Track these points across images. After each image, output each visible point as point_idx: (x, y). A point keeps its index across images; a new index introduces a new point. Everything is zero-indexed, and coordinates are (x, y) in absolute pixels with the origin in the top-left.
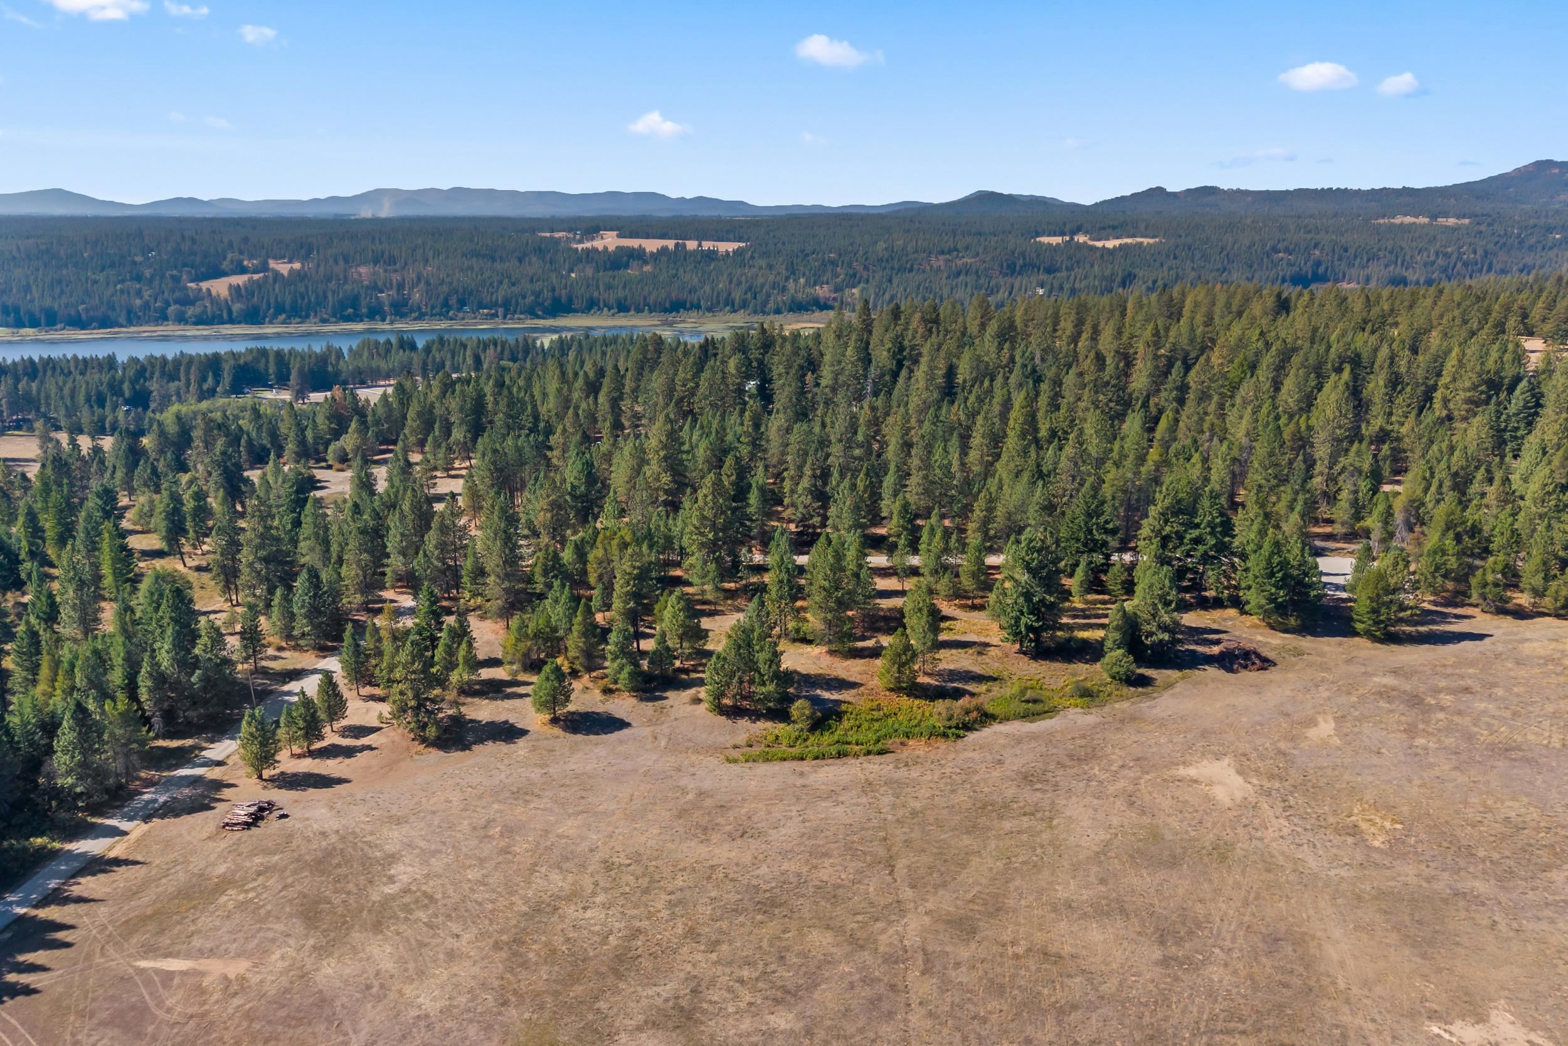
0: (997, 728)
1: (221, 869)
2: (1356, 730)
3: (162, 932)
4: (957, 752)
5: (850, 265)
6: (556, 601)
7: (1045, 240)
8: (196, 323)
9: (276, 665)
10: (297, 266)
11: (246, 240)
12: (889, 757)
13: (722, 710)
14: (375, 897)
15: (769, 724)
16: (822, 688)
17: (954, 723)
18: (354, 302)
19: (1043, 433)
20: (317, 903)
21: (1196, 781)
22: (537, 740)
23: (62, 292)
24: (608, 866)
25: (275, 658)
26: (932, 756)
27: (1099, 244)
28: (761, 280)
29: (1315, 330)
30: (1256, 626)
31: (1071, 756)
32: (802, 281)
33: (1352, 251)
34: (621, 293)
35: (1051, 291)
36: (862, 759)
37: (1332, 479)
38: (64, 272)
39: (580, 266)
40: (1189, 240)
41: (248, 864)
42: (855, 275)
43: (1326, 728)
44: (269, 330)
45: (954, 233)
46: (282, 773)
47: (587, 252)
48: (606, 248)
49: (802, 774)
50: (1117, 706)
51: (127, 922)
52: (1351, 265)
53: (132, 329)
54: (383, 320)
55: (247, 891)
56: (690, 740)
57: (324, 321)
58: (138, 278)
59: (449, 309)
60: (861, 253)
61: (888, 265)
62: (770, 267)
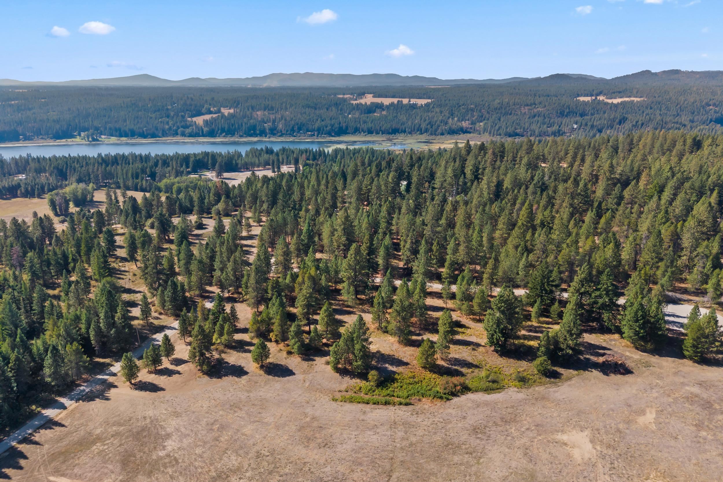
0: (470, 396)
1: (98, 431)
2: (667, 420)
3: (64, 462)
4: (445, 408)
5: (480, 111)
6: (274, 305)
7: (582, 99)
8: (189, 136)
9: (156, 322)
10: (232, 111)
11: (213, 99)
12: (410, 407)
13: (337, 370)
14: (154, 457)
15: (358, 381)
16: (389, 364)
17: (447, 391)
18: (254, 128)
19: (537, 222)
20: (130, 456)
21: (566, 444)
22: (252, 376)
23: (138, 122)
24: (258, 455)
25: (157, 318)
26: (431, 409)
27: (610, 101)
28: (435, 119)
29: (701, 167)
30: (627, 346)
31: (502, 419)
32: (456, 119)
34: (370, 125)
35: (581, 126)
36: (397, 407)
37: (691, 259)
38: (140, 113)
39: (353, 112)
40: (660, 99)
41: (110, 430)
42: (482, 116)
43: (650, 417)
44: (218, 140)
45: (535, 95)
46: (140, 381)
47: (357, 105)
48: (366, 103)
49: (365, 413)
50: (537, 389)
51: (53, 454)
53: (164, 139)
54: (266, 136)
55: (104, 445)
56: (320, 384)
57: (241, 136)
58: (168, 116)
59: (294, 132)
60: (487, 105)
61: (500, 111)
62: (441, 112)
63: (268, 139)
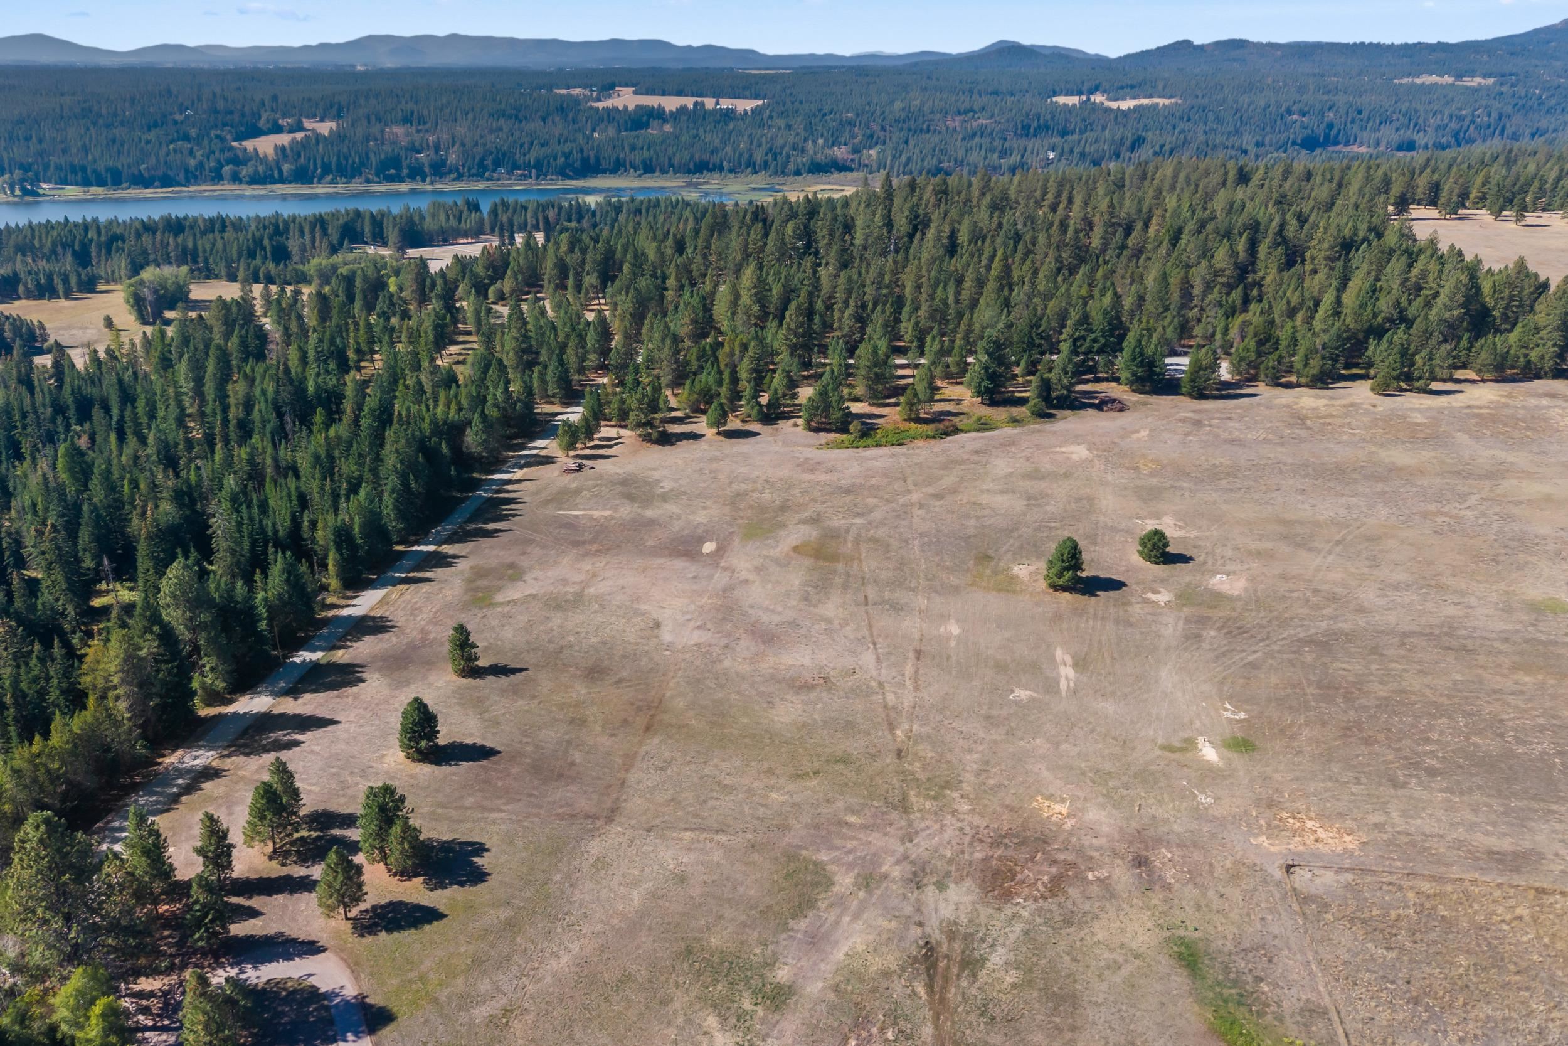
0: (963, 434)
2: (1159, 434)
4: (940, 444)
5: (867, 125)
7: (1062, 100)
8: (250, 183)
10: (333, 125)
12: (904, 447)
13: (811, 429)
14: (658, 492)
15: (838, 434)
16: (866, 419)
17: (939, 433)
18: (395, 162)
21: (1064, 453)
22: (713, 440)
23: (120, 152)
24: (767, 482)
26: (926, 445)
27: (1114, 105)
28: (780, 141)
30: (1123, 390)
31: (1000, 445)
32: (821, 141)
33: (1365, 114)
34: (646, 154)
35: (1061, 155)
36: (889, 447)
38: (114, 131)
39: (602, 126)
40: (1206, 101)
42: (872, 136)
43: (1143, 434)
44: (320, 189)
45: (971, 92)
47: (607, 110)
48: (626, 107)
50: (1031, 426)
52: (1363, 129)
53: (192, 188)
54: (424, 180)
56: (793, 441)
57: (368, 181)
58: (186, 138)
59: (485, 168)
60: (878, 113)
61: (905, 126)
62: (789, 127)
63: (429, 188)
